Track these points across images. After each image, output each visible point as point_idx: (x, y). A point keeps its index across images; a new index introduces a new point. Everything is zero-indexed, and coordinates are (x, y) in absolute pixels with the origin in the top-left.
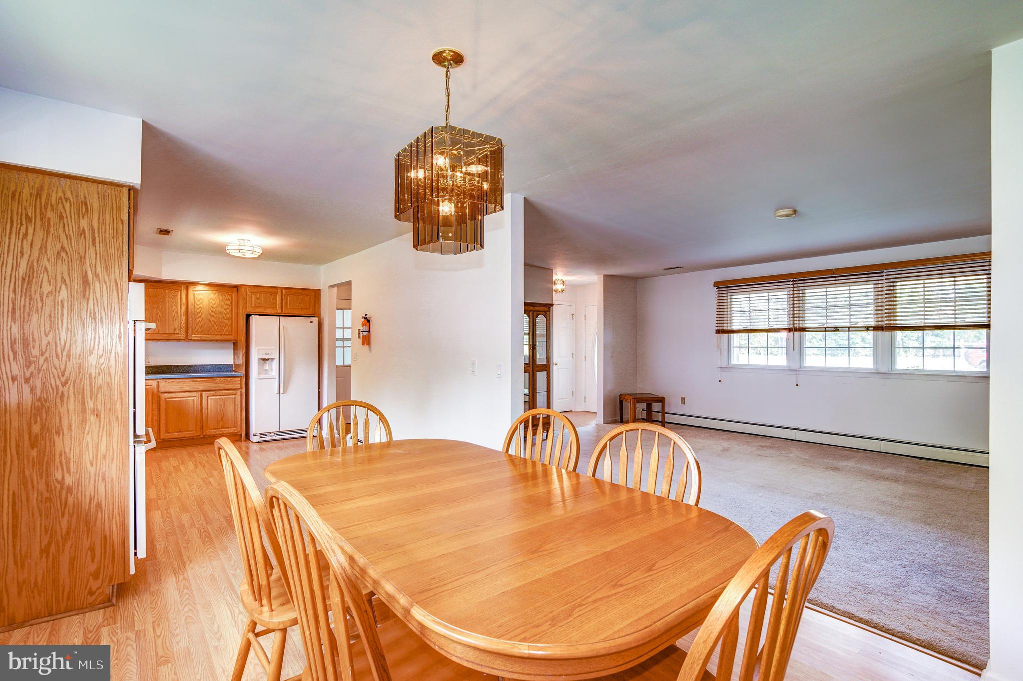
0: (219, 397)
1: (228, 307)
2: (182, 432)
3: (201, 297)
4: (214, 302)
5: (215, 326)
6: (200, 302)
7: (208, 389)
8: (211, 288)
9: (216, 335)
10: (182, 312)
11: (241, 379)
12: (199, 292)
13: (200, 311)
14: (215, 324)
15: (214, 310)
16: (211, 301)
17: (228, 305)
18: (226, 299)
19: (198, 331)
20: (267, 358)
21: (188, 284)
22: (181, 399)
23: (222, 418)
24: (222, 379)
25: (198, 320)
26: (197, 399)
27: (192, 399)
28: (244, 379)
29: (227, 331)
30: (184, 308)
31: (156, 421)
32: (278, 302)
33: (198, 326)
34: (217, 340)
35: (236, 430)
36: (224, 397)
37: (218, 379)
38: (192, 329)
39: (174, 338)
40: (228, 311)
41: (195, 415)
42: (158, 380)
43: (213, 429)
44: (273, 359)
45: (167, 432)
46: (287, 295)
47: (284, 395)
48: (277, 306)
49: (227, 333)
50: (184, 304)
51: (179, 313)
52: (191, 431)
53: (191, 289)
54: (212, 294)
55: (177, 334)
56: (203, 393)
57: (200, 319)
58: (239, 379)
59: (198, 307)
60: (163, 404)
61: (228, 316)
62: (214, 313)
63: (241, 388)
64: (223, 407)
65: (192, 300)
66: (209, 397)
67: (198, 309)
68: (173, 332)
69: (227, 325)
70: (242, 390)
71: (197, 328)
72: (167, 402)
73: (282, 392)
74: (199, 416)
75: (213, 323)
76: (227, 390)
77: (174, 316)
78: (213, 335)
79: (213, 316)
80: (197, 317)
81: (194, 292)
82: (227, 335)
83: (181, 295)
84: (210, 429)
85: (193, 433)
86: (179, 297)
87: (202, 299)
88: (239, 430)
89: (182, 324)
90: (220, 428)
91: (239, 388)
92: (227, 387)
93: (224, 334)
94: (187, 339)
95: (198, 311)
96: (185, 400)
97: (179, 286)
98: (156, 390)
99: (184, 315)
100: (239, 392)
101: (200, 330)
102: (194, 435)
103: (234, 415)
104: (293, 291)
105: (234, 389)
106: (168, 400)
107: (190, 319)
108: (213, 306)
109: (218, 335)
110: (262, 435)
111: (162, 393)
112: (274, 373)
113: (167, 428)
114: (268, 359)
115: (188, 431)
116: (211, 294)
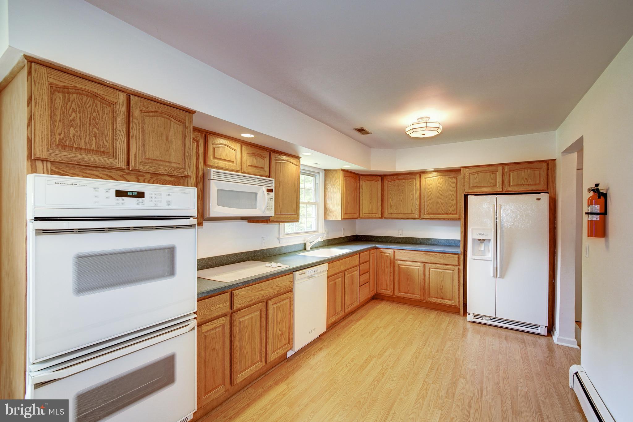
0: (438, 270)
1: (454, 189)
2: (409, 293)
3: (431, 182)
4: (441, 186)
5: (442, 207)
6: (430, 187)
7: (430, 262)
8: (439, 174)
9: (443, 214)
10: (417, 196)
11: (459, 257)
12: (429, 179)
13: (430, 195)
14: (442, 205)
15: (441, 193)
16: (439, 185)
17: (454, 187)
18: (452, 182)
19: (429, 211)
20: (482, 238)
21: (420, 173)
22: (409, 267)
23: (442, 289)
24: (441, 254)
25: (429, 202)
26: (421, 269)
27: (417, 267)
28: (462, 257)
29: (453, 211)
30: (418, 192)
31: (392, 281)
32: (499, 179)
33: (429, 207)
34: (444, 219)
35: (453, 303)
36: (443, 271)
37: (438, 254)
38: (424, 209)
39: (411, 217)
40: (453, 193)
41: (420, 282)
42: (394, 250)
43: (434, 297)
44: (490, 240)
45: (400, 291)
46: (510, 171)
47: (501, 279)
48: (498, 184)
49: (453, 213)
50: (418, 189)
51: (415, 197)
52: (417, 295)
53: (423, 176)
54: (440, 179)
55: (413, 214)
56: (426, 265)
57: (430, 201)
58: (457, 256)
59: (429, 191)
60: (397, 269)
61: (453, 197)
62: (442, 195)
63: (459, 265)
64: (442, 279)
65: (424, 185)
66: (431, 269)
67: (429, 193)
68: (410, 212)
69: (453, 205)
70: (460, 267)
71: (428, 208)
72: (400, 268)
73: (498, 276)
74: (422, 283)
75: (441, 204)
76: (446, 265)
77: (411, 200)
78: (441, 214)
79: (440, 198)
80: (428, 199)
81: (426, 179)
82: (453, 214)
83: (416, 182)
84: (432, 297)
85: (418, 297)
86: (415, 184)
87: (432, 185)
88: (457, 304)
89: (417, 206)
90: (439, 298)
91: (457, 264)
92: (445, 262)
93: (450, 214)
94: (420, 218)
95: (429, 194)
96: (414, 268)
97: (414, 176)
98: (392, 258)
99: (418, 199)
100: (457, 268)
101: (430, 211)
102: (418, 298)
103: (452, 289)
104: (517, 166)
105: (453, 265)
106: (400, 266)
107: (422, 202)
108: (440, 189)
109: (445, 214)
110: (476, 316)
111: (397, 260)
112: (490, 255)
113: (399, 288)
114: (484, 240)
115: (414, 294)
116: (438, 179)
